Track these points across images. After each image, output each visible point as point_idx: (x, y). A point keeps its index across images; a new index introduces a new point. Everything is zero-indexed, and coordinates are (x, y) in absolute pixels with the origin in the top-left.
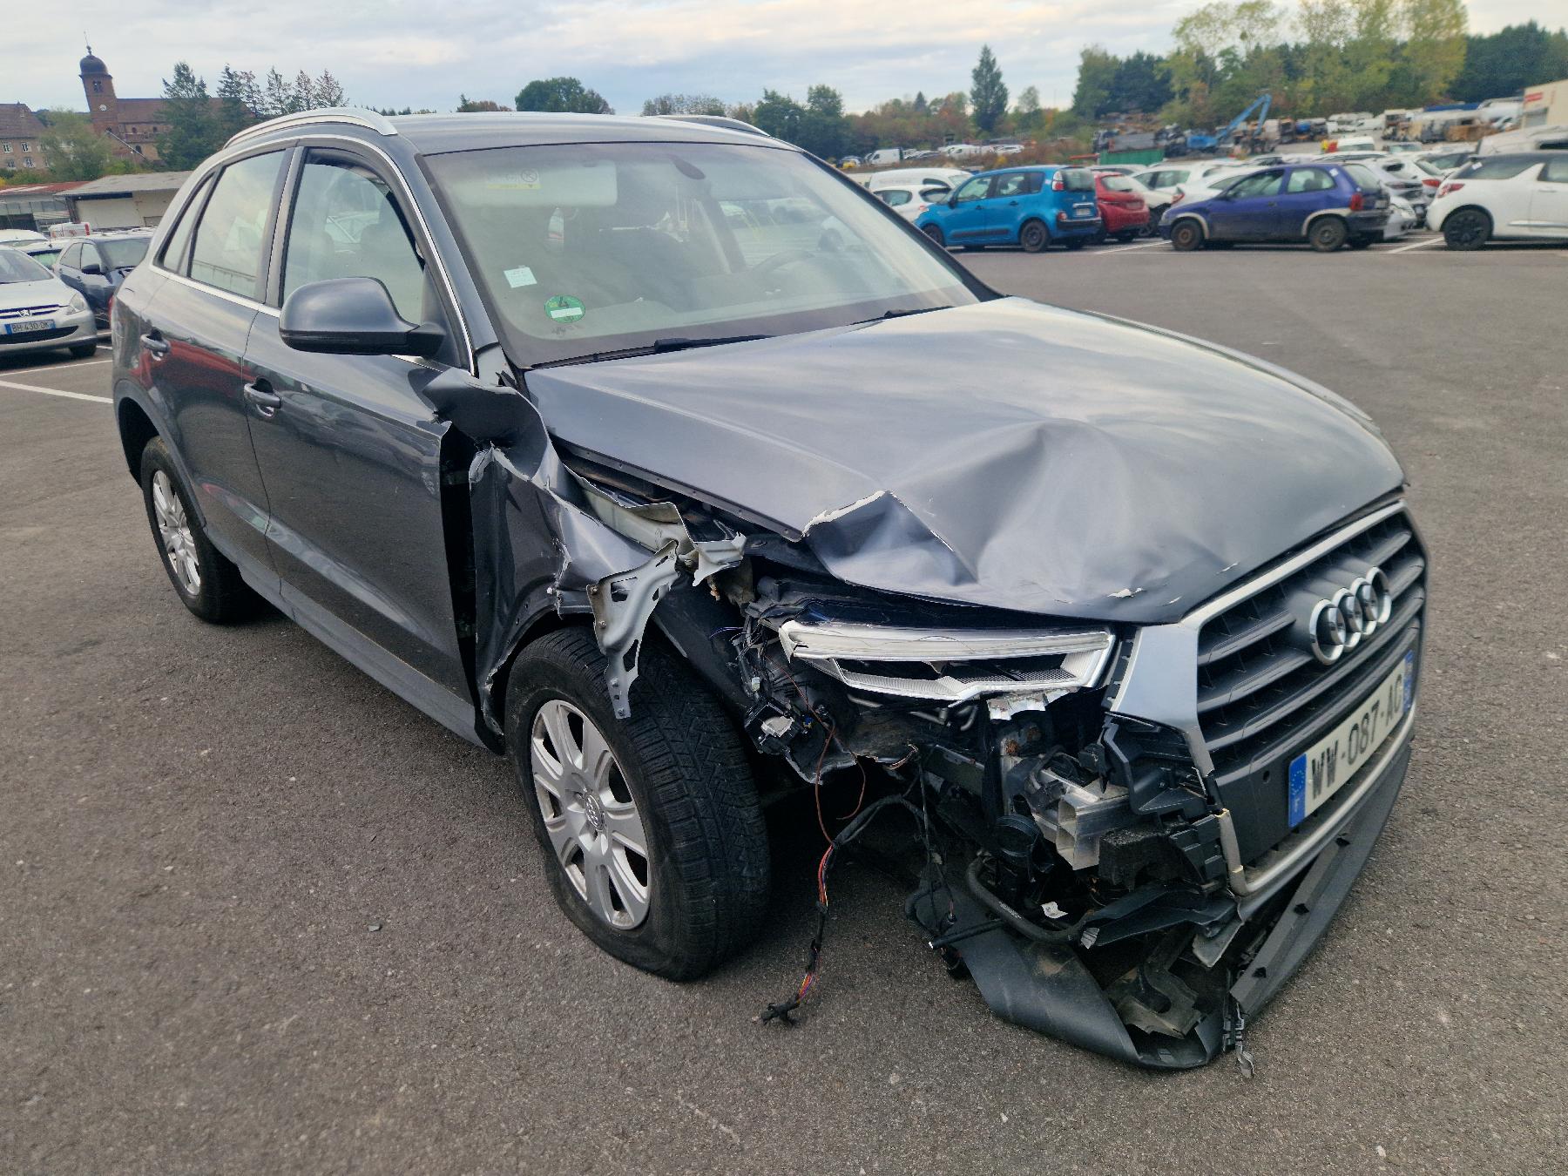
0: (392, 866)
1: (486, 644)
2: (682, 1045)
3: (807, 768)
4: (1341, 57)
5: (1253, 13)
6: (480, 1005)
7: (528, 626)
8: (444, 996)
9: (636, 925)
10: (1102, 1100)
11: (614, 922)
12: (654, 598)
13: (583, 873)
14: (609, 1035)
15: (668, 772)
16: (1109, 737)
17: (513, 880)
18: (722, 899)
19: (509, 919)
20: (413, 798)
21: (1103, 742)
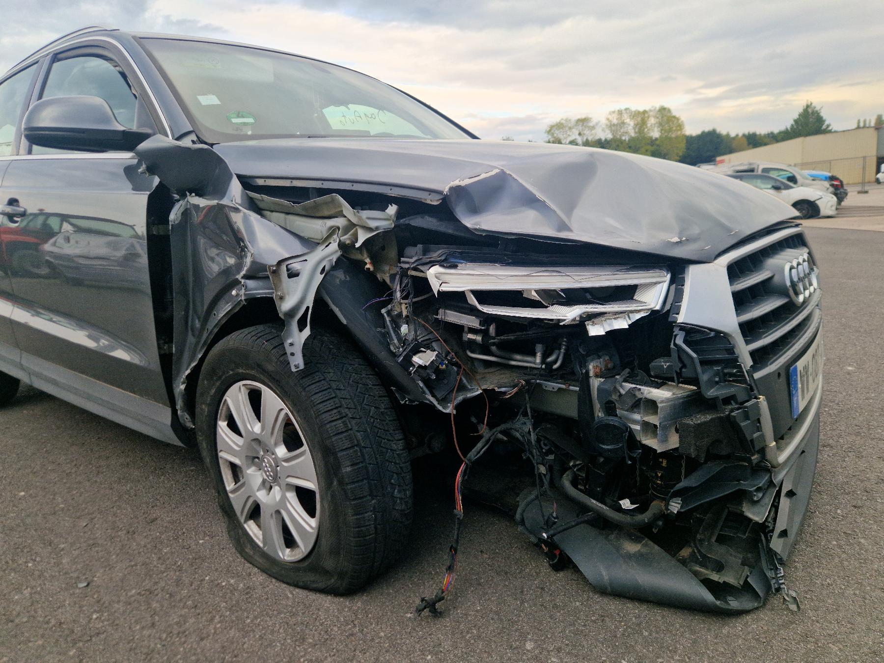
0: (100, 542)
1: (181, 352)
2: (352, 641)
3: (444, 401)
4: (628, 144)
5: (583, 124)
6: (175, 632)
7: (216, 330)
8: (143, 628)
9: (305, 554)
10: (695, 642)
11: (286, 558)
12: (321, 273)
13: (259, 526)
14: (289, 641)
15: (335, 411)
16: (679, 341)
17: (201, 542)
18: (379, 515)
19: (199, 567)
20: (120, 497)
21: (675, 344)
